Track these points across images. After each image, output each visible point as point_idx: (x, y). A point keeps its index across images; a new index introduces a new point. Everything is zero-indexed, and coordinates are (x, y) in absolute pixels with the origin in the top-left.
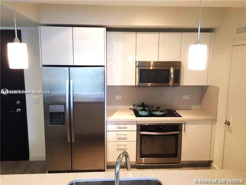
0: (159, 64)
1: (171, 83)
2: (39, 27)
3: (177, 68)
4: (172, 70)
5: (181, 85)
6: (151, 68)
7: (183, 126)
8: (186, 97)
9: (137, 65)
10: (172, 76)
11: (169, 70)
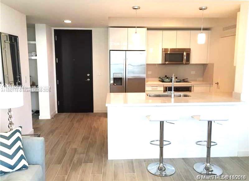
0: (177, 50)
1: (184, 62)
2: (109, 28)
3: (188, 53)
4: (185, 54)
5: (190, 63)
6: (169, 52)
7: (192, 88)
8: (193, 73)
9: (163, 51)
10: (185, 57)
11: (183, 54)
